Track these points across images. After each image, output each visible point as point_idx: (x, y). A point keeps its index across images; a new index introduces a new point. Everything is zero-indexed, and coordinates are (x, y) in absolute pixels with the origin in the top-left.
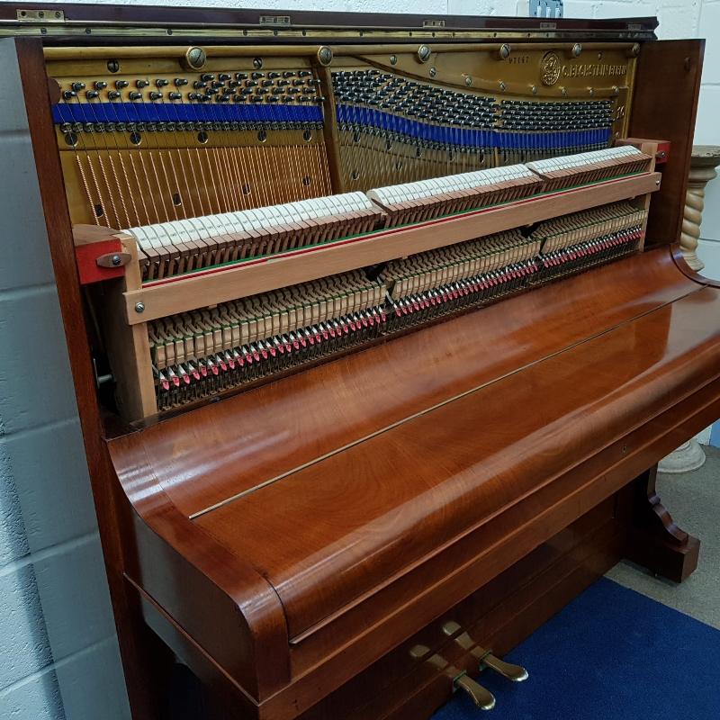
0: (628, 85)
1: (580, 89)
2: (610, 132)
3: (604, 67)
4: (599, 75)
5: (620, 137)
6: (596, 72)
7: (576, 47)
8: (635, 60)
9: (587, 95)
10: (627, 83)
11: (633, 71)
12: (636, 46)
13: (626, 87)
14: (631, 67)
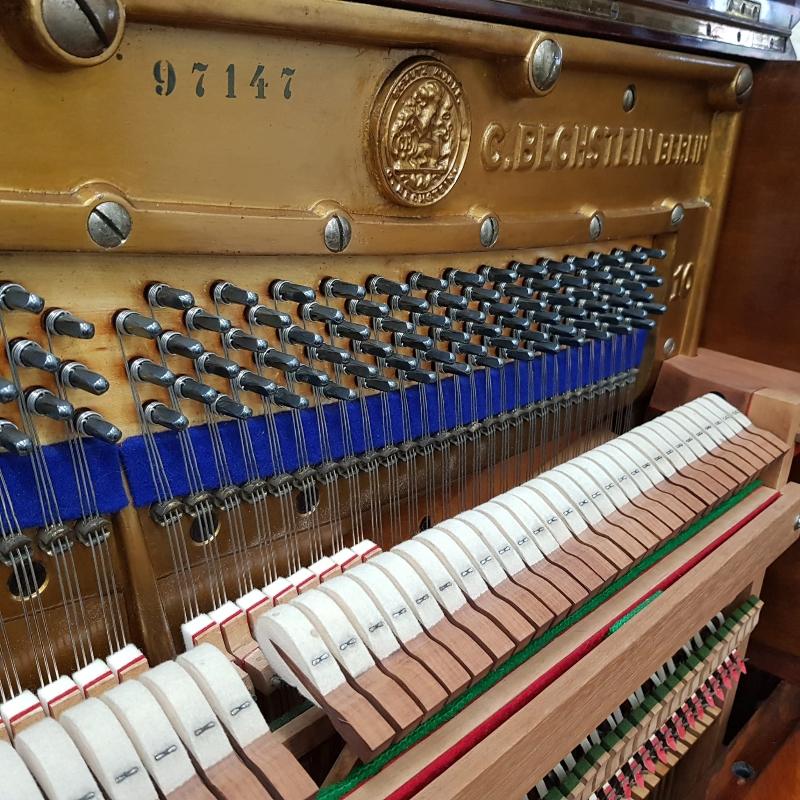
0: (708, 195)
1: (555, 216)
2: (648, 337)
3: (640, 133)
4: (623, 163)
5: (675, 353)
6: (612, 154)
7: (540, 50)
8: (735, 120)
9: (580, 232)
10: (703, 190)
11: (728, 151)
12: (741, 77)
13: (701, 201)
14: (720, 143)
